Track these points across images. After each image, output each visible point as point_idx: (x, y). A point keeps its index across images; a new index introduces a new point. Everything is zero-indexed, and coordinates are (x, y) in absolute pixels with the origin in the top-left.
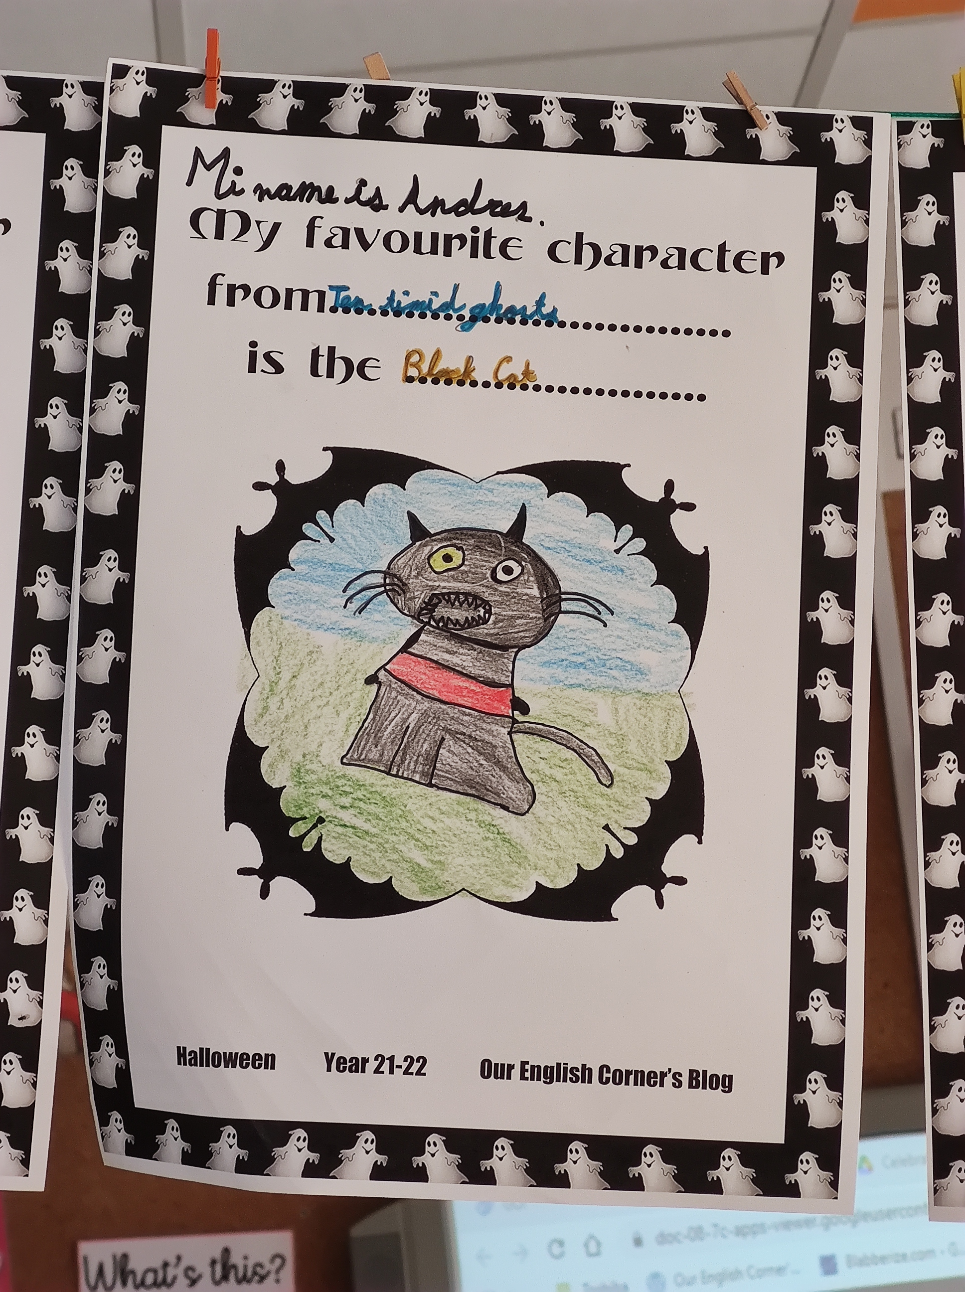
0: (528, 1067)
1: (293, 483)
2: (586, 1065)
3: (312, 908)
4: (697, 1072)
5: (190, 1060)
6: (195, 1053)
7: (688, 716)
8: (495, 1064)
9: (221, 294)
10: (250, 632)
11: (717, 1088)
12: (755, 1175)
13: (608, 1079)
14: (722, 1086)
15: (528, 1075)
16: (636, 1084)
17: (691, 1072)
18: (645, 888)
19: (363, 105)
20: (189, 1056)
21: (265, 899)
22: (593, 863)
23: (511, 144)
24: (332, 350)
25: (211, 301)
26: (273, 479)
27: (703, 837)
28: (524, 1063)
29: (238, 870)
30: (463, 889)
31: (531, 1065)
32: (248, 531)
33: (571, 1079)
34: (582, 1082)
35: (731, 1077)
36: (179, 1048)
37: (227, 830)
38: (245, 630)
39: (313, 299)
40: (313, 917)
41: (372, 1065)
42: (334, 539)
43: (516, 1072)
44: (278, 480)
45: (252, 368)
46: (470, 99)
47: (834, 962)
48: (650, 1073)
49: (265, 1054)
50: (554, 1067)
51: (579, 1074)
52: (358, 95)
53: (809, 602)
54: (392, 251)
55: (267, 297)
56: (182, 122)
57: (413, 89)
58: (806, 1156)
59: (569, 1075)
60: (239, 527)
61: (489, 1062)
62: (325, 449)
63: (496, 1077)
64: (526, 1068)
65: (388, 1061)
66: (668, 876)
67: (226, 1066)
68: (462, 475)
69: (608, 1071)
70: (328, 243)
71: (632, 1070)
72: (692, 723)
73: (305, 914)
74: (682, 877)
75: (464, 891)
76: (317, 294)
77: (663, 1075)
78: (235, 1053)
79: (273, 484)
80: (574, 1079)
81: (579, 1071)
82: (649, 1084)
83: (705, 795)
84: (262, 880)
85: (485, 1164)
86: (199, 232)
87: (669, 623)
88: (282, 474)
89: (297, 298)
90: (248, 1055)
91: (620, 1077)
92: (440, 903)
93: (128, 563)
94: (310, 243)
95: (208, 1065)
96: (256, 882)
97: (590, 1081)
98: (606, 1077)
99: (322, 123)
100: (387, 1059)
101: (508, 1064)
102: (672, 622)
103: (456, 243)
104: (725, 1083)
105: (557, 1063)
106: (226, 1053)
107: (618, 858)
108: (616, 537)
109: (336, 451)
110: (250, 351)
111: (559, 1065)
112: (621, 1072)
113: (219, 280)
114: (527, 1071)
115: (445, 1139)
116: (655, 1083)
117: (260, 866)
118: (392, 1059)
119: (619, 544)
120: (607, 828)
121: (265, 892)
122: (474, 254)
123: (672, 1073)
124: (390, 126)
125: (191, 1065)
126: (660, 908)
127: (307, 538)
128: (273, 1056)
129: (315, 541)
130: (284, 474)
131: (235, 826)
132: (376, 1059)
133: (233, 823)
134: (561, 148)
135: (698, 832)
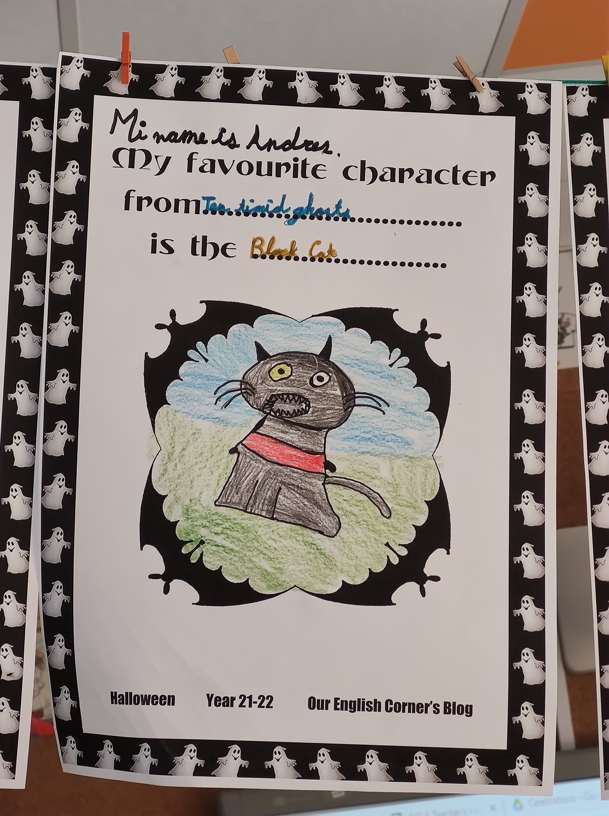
0: (339, 701)
1: (181, 324)
2: (377, 700)
3: (198, 600)
4: (449, 703)
5: (119, 700)
6: (123, 695)
7: (439, 472)
8: (317, 700)
9: (133, 203)
10: (155, 420)
11: (462, 713)
12: (488, 771)
13: (391, 709)
14: (466, 712)
15: (339, 706)
16: (409, 712)
17: (445, 703)
18: (413, 583)
19: (223, 80)
20: (118, 698)
21: (167, 594)
22: (379, 568)
23: (318, 104)
24: (205, 238)
25: (127, 207)
26: (168, 321)
27: (450, 550)
28: (336, 699)
29: (149, 576)
30: (295, 586)
31: (341, 701)
32: (152, 356)
33: (367, 709)
34: (374, 711)
35: (471, 706)
36: (112, 693)
37: (142, 549)
38: (151, 420)
39: (192, 206)
40: (198, 606)
41: (237, 702)
42: (208, 360)
43: (331, 705)
44: (172, 322)
45: (154, 251)
46: (292, 75)
47: (537, 630)
48: (418, 704)
49: (168, 696)
50: (356, 701)
51: (373, 705)
52: (219, 74)
53: (516, 396)
54: (243, 174)
55: (163, 205)
56: (107, 93)
57: (255, 69)
58: (521, 757)
59: (366, 707)
60: (146, 353)
61: (314, 698)
62: (201, 302)
63: (318, 709)
64: (338, 702)
65: (248, 699)
66: (428, 576)
67: (143, 704)
68: (290, 318)
69: (391, 704)
70: (202, 170)
71: (407, 703)
72: (441, 476)
73: (193, 604)
74: (437, 576)
75: (295, 587)
76: (195, 202)
77: (427, 705)
78: (149, 695)
79: (168, 325)
80: (369, 709)
81: (372, 704)
82: (418, 712)
83: (451, 523)
84: (165, 582)
85: (312, 766)
86: (118, 163)
87: (425, 411)
88: (174, 318)
89: (182, 205)
90: (157, 696)
91: (399, 707)
92: (280, 595)
93: (75, 377)
94: (190, 170)
95: (131, 704)
96: (161, 583)
97: (380, 710)
98: (390, 708)
99: (196, 92)
100: (248, 697)
101: (326, 700)
102: (427, 411)
103: (284, 168)
104: (468, 710)
105: (358, 699)
106: (143, 695)
107: (395, 564)
108: (390, 356)
109: (209, 304)
110: (152, 239)
111: (359, 700)
112: (399, 704)
113: (132, 194)
114: (339, 704)
115: (286, 749)
116: (422, 711)
117: (163, 572)
118: (250, 697)
119: (392, 361)
120: (387, 545)
121: (166, 590)
122: (295, 175)
123: (432, 705)
124: (240, 93)
125: (120, 703)
126: (423, 596)
127: (190, 359)
128: (173, 697)
129: (196, 361)
130: (175, 318)
131: (147, 547)
132: (240, 697)
133: (146, 545)
134: (351, 106)
135: (447, 548)
